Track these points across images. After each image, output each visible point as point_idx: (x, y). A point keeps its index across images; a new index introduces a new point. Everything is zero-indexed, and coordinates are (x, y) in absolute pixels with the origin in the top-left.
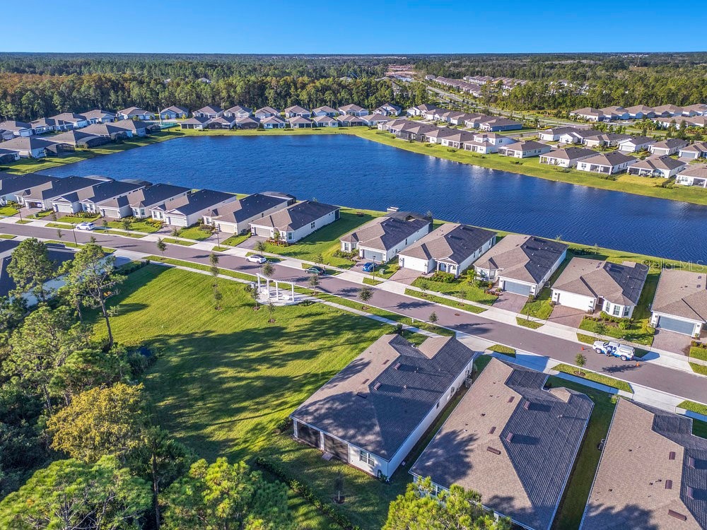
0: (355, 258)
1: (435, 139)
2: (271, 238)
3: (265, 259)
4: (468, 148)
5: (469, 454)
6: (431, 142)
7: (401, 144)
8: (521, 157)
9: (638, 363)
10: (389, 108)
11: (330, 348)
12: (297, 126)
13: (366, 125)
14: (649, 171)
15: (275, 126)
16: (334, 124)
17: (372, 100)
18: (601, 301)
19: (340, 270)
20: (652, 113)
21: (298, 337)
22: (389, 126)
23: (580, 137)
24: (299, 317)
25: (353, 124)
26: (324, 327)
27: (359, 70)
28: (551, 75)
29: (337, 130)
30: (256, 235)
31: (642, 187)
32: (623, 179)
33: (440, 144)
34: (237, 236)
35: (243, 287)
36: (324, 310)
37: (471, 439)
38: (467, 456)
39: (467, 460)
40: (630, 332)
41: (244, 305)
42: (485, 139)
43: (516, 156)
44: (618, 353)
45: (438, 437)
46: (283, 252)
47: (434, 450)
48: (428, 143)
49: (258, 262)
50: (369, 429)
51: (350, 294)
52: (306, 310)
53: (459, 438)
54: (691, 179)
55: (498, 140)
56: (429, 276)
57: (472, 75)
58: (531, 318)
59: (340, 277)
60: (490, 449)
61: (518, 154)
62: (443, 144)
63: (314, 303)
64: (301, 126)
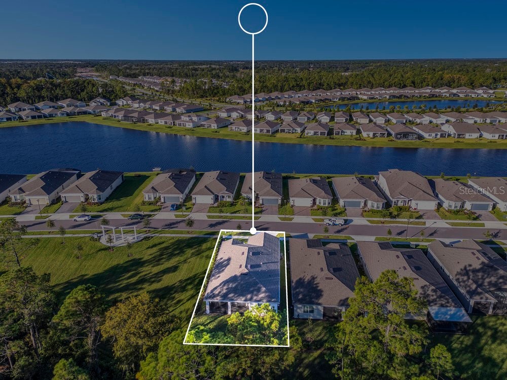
0: (159, 204)
1: (153, 120)
2: (82, 202)
3: (90, 217)
4: (180, 125)
5: (318, 285)
6: (150, 122)
7: (128, 125)
8: (216, 128)
9: (347, 226)
10: (102, 100)
11: (185, 261)
12: (30, 118)
13: (90, 113)
14: (290, 130)
15: (9, 119)
16: (62, 114)
17: (83, 94)
18: (314, 200)
19: (153, 213)
20: (270, 97)
21: (156, 260)
22: (111, 113)
23: (242, 113)
24: (148, 248)
25: (79, 113)
26: (170, 251)
27: (51, 72)
28: (197, 75)
29: (67, 119)
30: (66, 202)
31: (291, 139)
32: (279, 135)
33: (158, 123)
34: (50, 206)
35: (87, 239)
36: (163, 240)
37: (313, 278)
38: (318, 287)
39: (319, 288)
40: (334, 212)
41: (99, 251)
42: (190, 118)
43: (213, 128)
44: (337, 223)
45: (293, 284)
46: (99, 210)
47: (297, 290)
48: (148, 123)
49: (85, 220)
50: (259, 290)
51: (173, 226)
52: (151, 243)
53: (306, 280)
54: (312, 132)
55: (198, 118)
56: (216, 205)
57: (144, 75)
58: (287, 216)
59: (156, 217)
60: (327, 278)
61: (214, 126)
62: (160, 123)
63: (152, 237)
64: (34, 117)
